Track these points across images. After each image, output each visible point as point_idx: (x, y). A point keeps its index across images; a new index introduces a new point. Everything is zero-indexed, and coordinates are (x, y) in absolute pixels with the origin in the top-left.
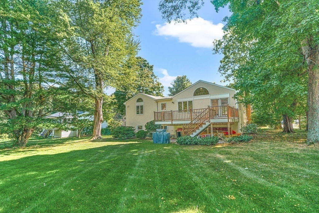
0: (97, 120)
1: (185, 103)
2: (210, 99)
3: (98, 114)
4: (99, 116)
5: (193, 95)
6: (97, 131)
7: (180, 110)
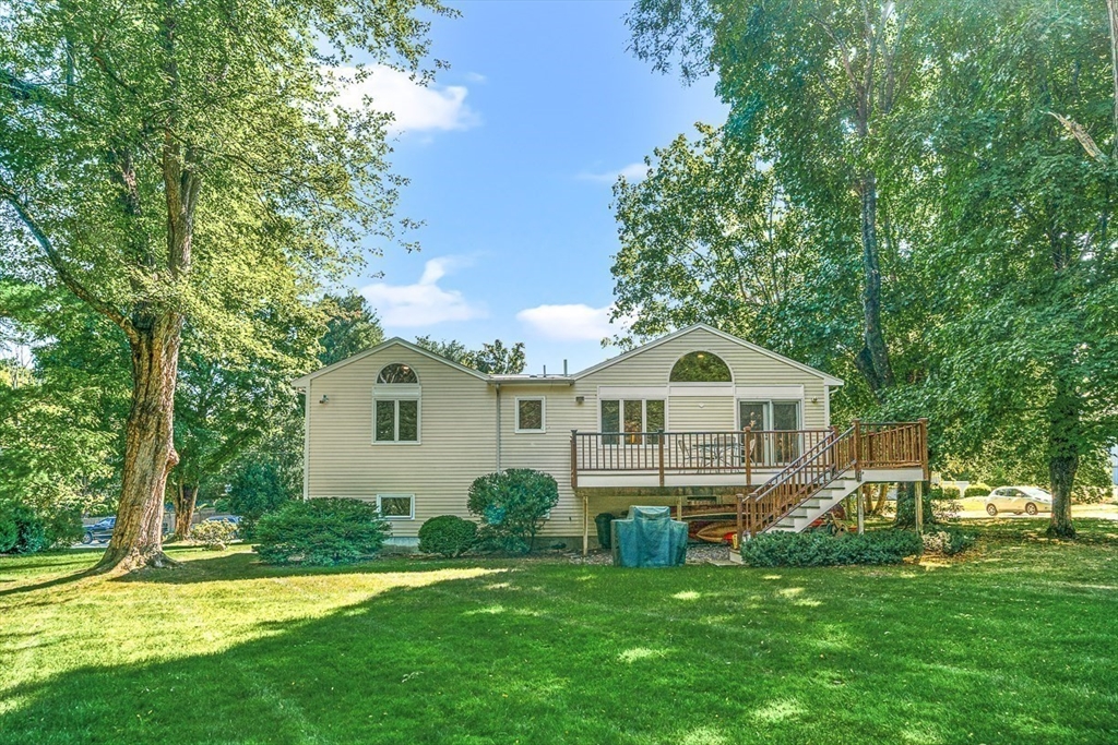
0: (150, 458)
1: (633, 405)
2: (735, 401)
3: (152, 423)
4: (158, 437)
5: (668, 378)
6: (144, 523)
7: (609, 436)
